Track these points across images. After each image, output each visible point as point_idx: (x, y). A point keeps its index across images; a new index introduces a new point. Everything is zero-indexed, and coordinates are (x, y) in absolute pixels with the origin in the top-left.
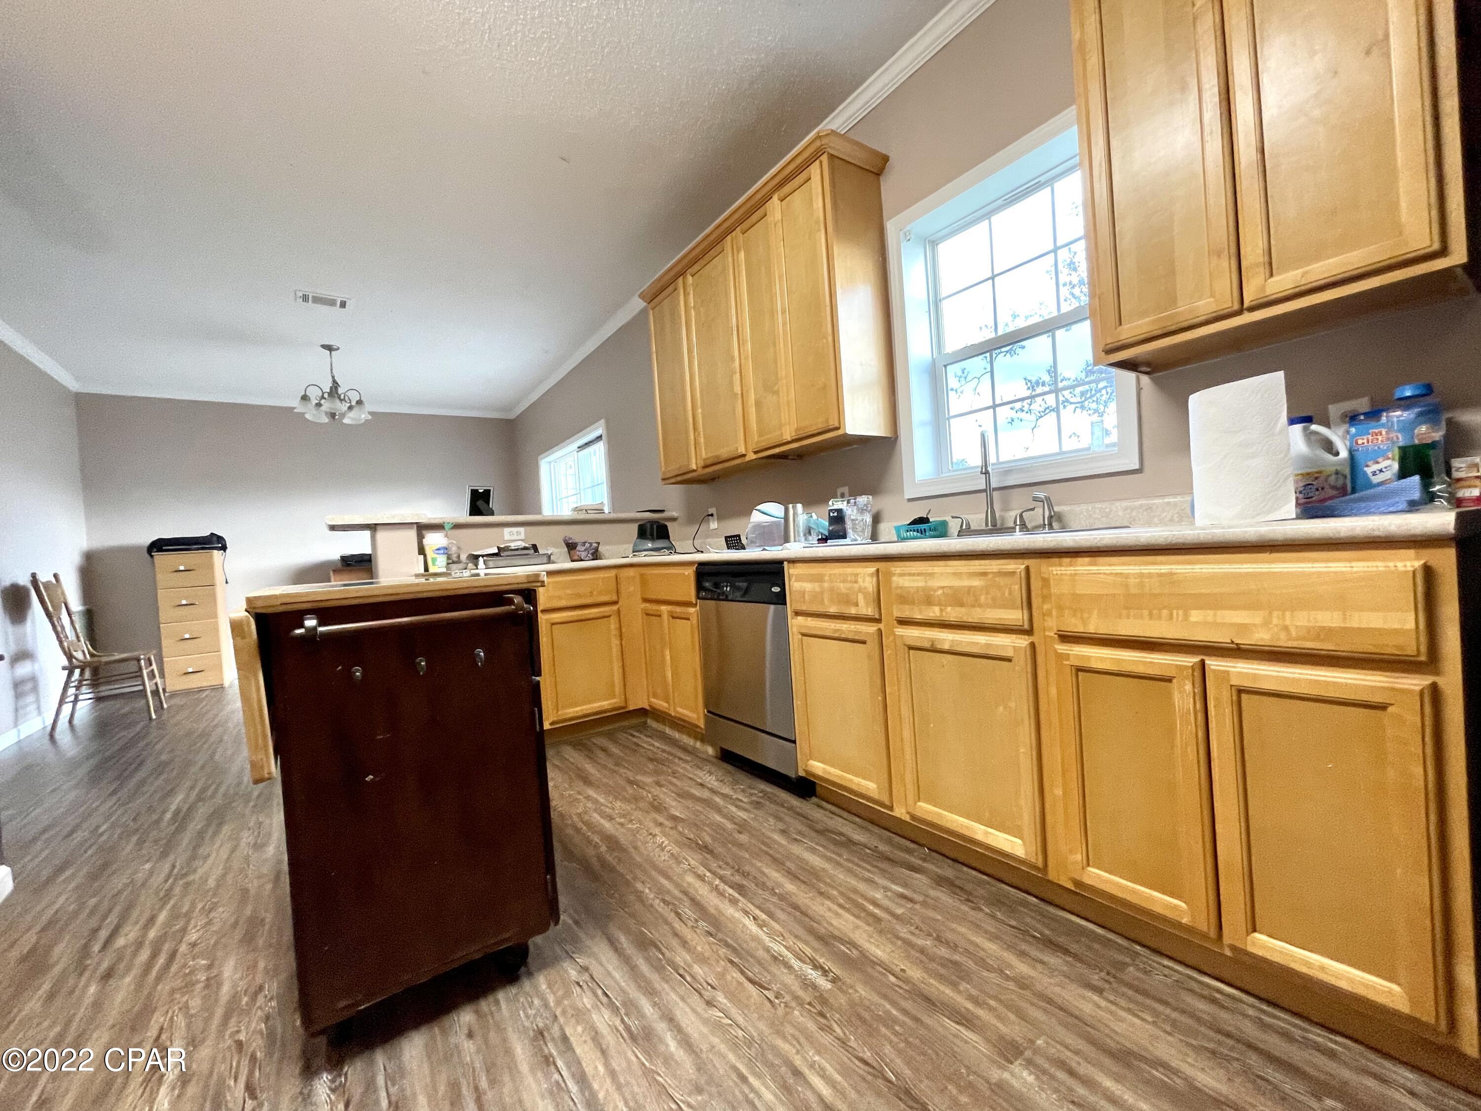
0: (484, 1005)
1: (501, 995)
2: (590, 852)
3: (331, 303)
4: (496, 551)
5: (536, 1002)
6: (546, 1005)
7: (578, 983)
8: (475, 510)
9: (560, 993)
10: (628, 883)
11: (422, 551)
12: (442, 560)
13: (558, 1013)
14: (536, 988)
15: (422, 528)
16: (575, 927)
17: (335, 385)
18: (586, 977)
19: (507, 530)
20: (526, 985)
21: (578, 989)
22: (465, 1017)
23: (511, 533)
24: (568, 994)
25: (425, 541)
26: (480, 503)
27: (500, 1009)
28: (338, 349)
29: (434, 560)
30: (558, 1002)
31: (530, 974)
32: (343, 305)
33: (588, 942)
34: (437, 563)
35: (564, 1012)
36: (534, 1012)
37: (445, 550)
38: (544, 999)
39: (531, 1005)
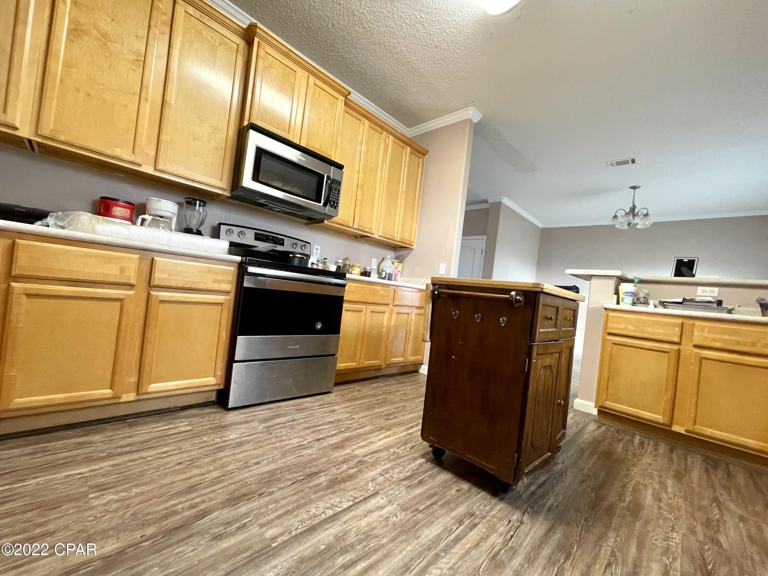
0: (475, 490)
1: (483, 493)
2: (612, 498)
3: (626, 162)
4: (681, 300)
5: (488, 508)
6: (488, 512)
7: (510, 521)
8: (678, 273)
9: (499, 516)
10: (608, 528)
11: (617, 292)
12: (629, 300)
13: (488, 518)
14: (495, 505)
15: (622, 280)
16: (546, 509)
17: (634, 208)
18: (517, 524)
19: (700, 289)
20: (494, 501)
21: (507, 523)
22: (465, 486)
23: (704, 291)
24: (501, 519)
25: (620, 287)
26: (684, 269)
27: (476, 496)
28: (640, 187)
29: (623, 299)
30: (494, 516)
31: (502, 500)
32: (633, 161)
33: (540, 519)
34: (624, 301)
35: (489, 521)
36: (482, 508)
37: (633, 294)
38: (491, 510)
39: (485, 506)
